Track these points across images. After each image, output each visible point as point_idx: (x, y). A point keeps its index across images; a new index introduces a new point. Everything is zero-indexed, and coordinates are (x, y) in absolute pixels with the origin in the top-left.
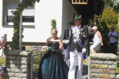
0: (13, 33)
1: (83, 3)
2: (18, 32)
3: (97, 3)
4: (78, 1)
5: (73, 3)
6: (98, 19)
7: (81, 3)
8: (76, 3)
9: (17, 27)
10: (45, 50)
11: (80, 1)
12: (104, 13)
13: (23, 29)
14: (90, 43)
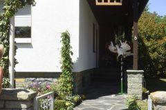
1: (115, 3)
5: (97, 3)
8: (103, 3)
14: (128, 71)
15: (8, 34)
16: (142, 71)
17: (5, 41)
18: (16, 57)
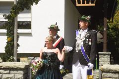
0: (7, 41)
1: (90, 4)
2: (13, 40)
3: (108, 4)
4: (83, 3)
5: (78, 5)
6: (108, 24)
7: (88, 5)
8: (81, 5)
9: (10, 34)
10: (38, 65)
11: (86, 2)
12: (116, 17)
13: (18, 37)
14: (99, 53)
15: (14, 28)
16: (110, 53)
17: (12, 32)
18: (18, 42)
